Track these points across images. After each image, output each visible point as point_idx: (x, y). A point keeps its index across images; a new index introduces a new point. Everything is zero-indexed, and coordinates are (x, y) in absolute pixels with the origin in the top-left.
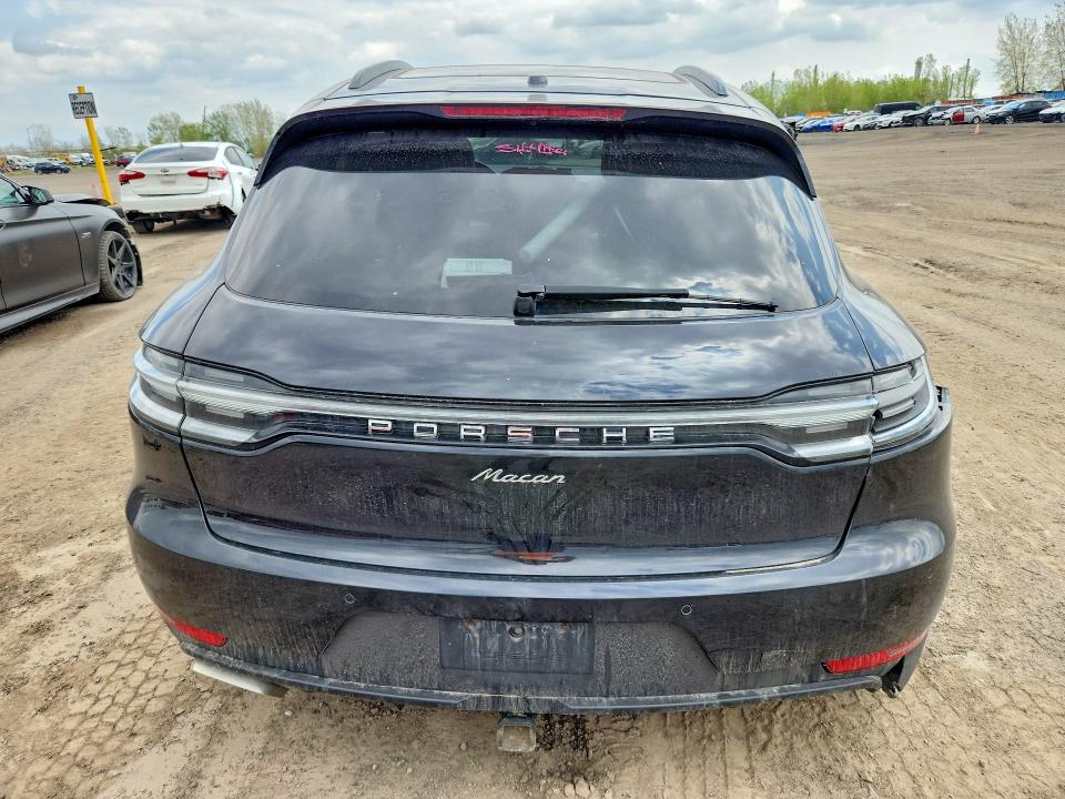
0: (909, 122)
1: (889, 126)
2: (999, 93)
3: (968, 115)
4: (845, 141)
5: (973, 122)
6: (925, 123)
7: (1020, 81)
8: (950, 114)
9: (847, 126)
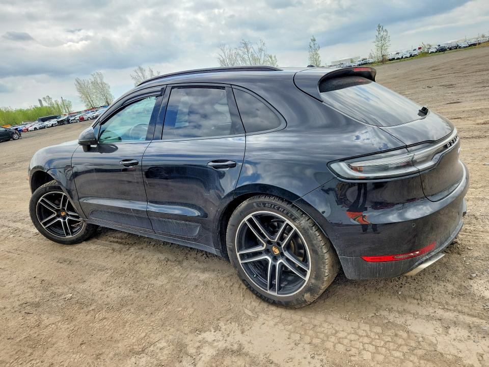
0: (61, 123)
1: (52, 126)
2: (85, 108)
3: (85, 117)
4: (47, 133)
5: (88, 120)
6: (69, 123)
7: (92, 103)
8: (77, 117)
9: (30, 129)
